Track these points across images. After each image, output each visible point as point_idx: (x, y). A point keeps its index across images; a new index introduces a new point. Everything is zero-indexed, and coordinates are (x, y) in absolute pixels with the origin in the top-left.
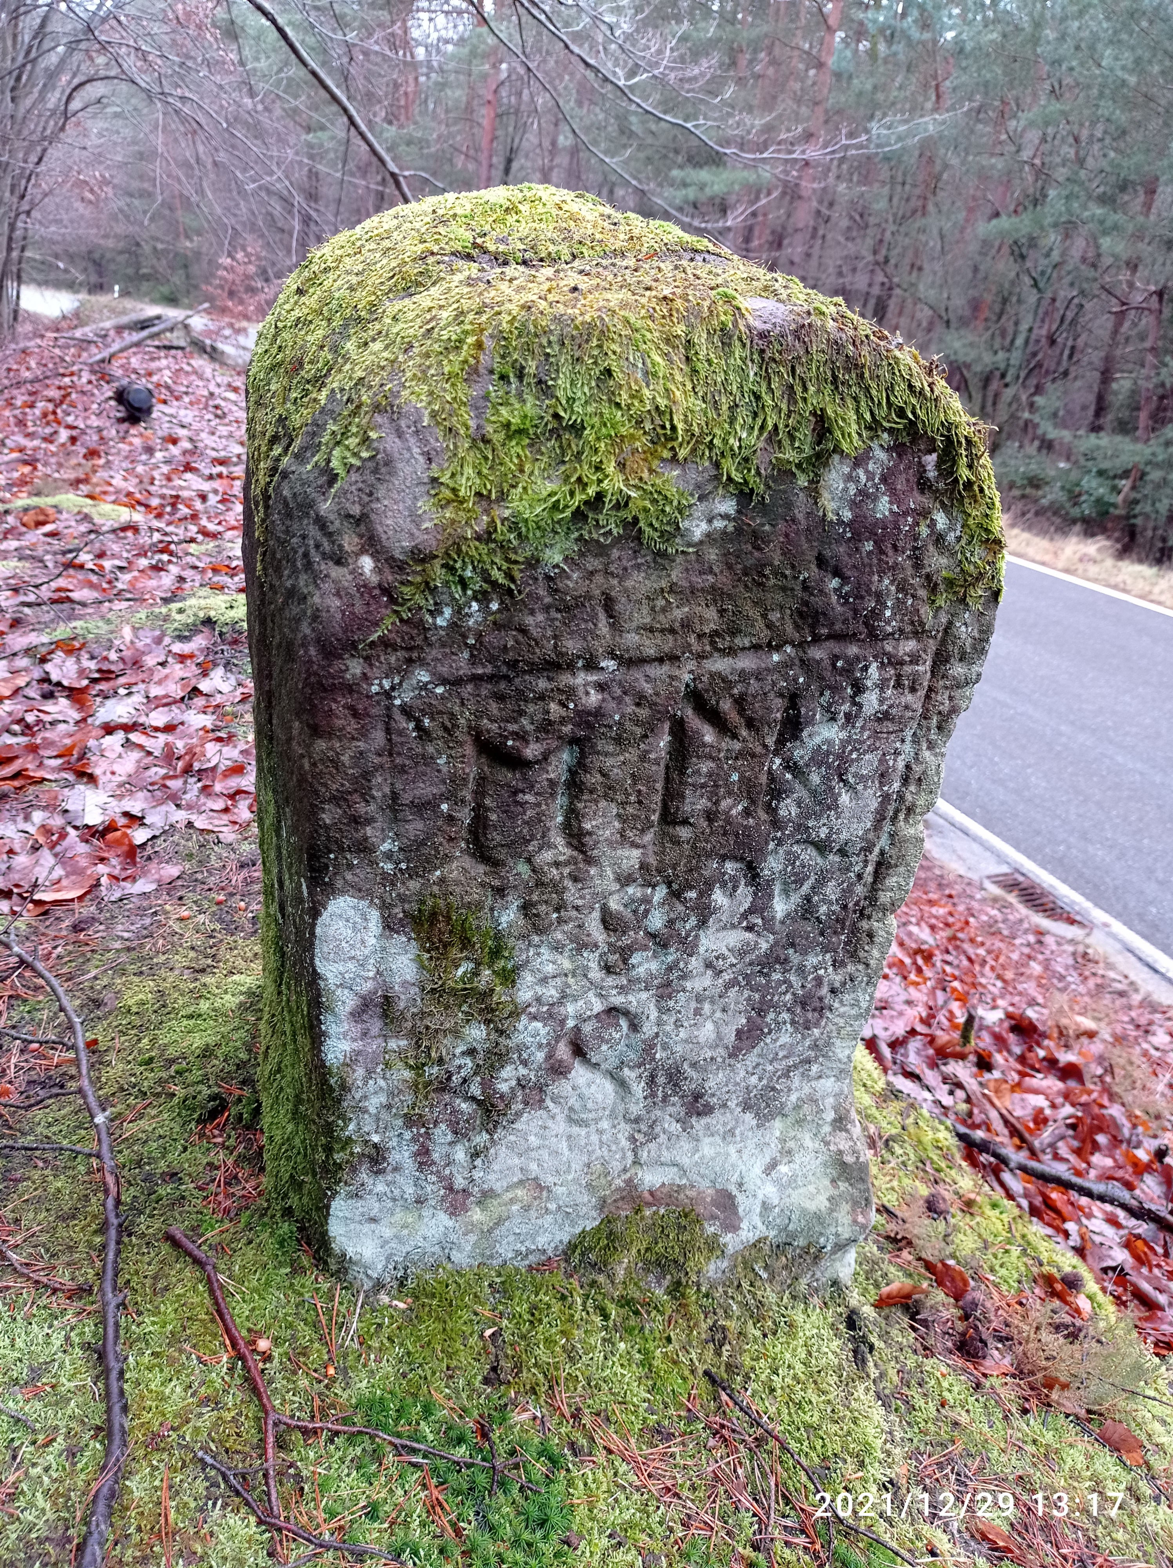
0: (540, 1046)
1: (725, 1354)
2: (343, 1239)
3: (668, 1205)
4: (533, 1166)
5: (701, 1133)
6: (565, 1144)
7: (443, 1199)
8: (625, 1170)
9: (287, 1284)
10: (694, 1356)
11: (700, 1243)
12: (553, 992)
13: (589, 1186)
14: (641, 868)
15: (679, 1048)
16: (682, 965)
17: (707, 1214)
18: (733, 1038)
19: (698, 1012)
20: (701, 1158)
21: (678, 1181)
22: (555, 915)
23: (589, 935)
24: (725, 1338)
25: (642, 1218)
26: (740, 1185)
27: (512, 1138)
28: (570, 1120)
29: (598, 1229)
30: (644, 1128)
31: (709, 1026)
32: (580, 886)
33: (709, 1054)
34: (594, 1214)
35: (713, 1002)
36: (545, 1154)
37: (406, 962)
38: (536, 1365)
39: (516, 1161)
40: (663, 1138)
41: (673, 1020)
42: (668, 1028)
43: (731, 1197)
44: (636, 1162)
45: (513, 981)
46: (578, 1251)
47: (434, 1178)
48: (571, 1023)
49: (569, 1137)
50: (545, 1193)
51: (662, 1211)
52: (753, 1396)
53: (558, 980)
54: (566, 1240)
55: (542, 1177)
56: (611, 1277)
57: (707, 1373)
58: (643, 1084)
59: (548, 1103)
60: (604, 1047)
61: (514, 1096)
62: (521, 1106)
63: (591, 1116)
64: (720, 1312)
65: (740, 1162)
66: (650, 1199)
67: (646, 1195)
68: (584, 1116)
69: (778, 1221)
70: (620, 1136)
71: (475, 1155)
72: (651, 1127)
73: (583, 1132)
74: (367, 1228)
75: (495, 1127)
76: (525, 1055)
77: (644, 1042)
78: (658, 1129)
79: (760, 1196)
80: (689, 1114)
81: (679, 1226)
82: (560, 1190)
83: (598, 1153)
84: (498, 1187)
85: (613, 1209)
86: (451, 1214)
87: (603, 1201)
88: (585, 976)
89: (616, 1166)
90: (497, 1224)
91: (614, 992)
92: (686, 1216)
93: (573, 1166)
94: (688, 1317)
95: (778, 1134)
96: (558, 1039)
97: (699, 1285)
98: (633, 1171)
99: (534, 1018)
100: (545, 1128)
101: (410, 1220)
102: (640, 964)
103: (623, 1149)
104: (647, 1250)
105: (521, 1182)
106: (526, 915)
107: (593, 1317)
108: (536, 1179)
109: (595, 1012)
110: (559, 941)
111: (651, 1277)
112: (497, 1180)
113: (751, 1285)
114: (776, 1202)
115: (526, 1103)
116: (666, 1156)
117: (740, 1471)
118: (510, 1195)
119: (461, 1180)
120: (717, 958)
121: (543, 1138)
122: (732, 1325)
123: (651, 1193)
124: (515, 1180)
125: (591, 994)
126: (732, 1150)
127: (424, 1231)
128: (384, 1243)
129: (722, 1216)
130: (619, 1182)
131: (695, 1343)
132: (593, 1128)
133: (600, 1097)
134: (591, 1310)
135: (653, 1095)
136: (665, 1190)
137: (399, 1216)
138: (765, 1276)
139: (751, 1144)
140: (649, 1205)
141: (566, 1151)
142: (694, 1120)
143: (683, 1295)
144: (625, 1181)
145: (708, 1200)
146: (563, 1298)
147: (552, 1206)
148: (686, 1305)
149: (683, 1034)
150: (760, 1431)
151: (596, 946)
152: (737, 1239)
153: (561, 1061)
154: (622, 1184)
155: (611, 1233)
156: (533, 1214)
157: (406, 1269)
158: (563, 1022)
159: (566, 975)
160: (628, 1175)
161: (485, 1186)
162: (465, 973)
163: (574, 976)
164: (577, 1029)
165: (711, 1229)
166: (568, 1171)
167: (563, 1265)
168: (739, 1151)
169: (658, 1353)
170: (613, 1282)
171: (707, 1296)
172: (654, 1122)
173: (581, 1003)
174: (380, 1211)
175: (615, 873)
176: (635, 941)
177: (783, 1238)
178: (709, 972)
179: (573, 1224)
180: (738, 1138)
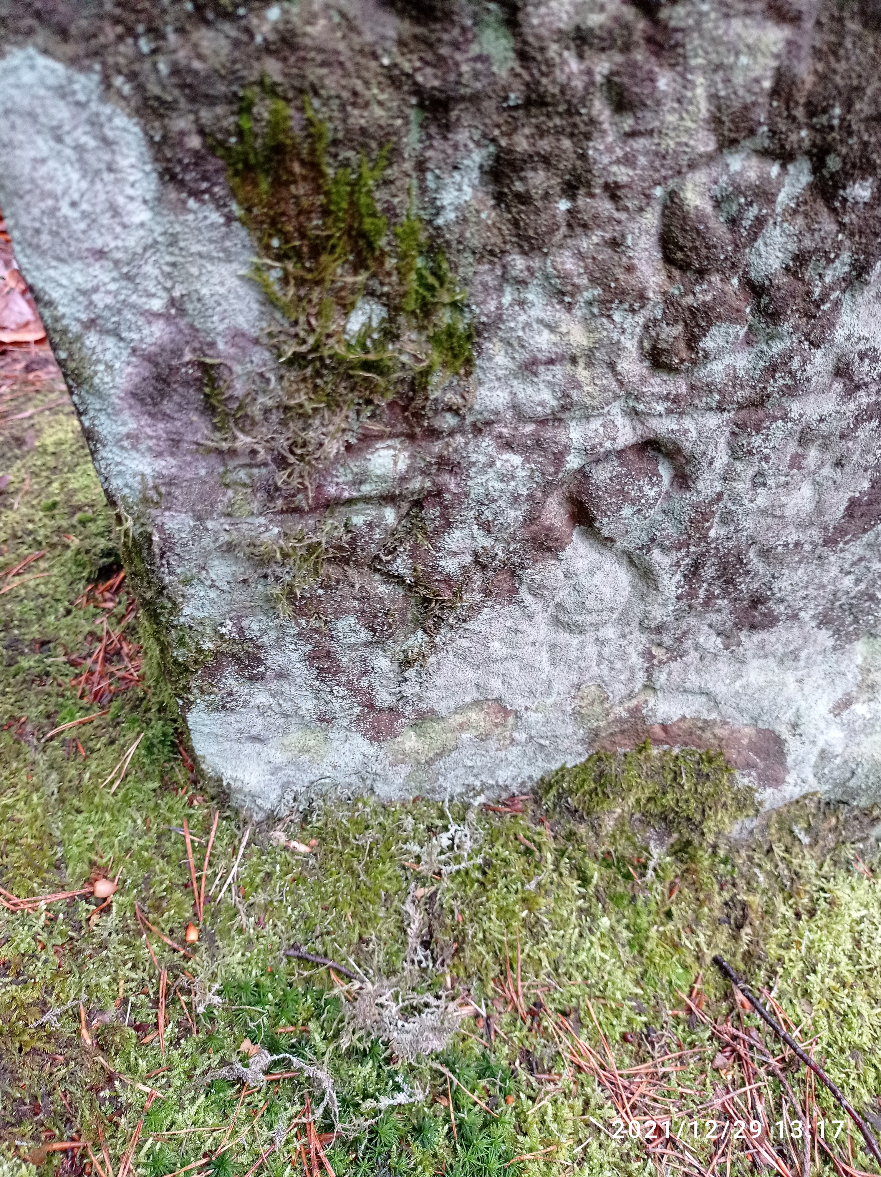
0: (515, 499)
1: (745, 939)
2: (217, 760)
3: (686, 744)
4: (496, 684)
5: (749, 654)
6: (545, 656)
7: (359, 719)
8: (630, 696)
9: (152, 804)
10: (702, 939)
11: (728, 798)
12: (546, 396)
13: (577, 715)
14: (775, 93)
15: (748, 524)
16: (795, 364)
17: (741, 760)
18: (840, 514)
19: (796, 462)
20: (743, 687)
21: (705, 715)
22: (564, 205)
23: (630, 269)
24: (745, 916)
25: (647, 758)
26: (795, 726)
27: (465, 643)
28: (557, 622)
29: (584, 767)
30: (667, 640)
31: (807, 490)
32: (628, 123)
33: (793, 538)
34: (580, 748)
35: (825, 447)
36: (514, 668)
37: (233, 282)
38: (484, 941)
39: (470, 674)
40: (693, 657)
41: (751, 472)
42: (739, 486)
43: (778, 741)
44: (649, 687)
45: (469, 361)
46: (553, 792)
47: (343, 691)
48: (573, 462)
49: (553, 646)
50: (511, 720)
51: (676, 751)
52: (779, 998)
53: (557, 369)
54: (537, 775)
55: (507, 698)
56: (595, 829)
57: (716, 961)
58: (678, 577)
59: (525, 595)
60: (627, 511)
61: (467, 580)
62: (479, 597)
63: (590, 619)
64: (742, 883)
65: (799, 697)
66: (662, 735)
67: (657, 729)
68: (576, 618)
69: (836, 773)
70: (630, 649)
71: (406, 663)
72: (679, 640)
73: (575, 640)
74: (249, 748)
75: (437, 626)
76: (488, 514)
77: (695, 507)
78: (688, 644)
79: (821, 744)
80: (738, 626)
81: (699, 774)
82: (533, 717)
83: (595, 671)
84: (441, 707)
85: (607, 744)
86: (372, 739)
87: (595, 735)
88: (612, 366)
89: (619, 689)
90: (440, 755)
91: (660, 408)
92: (710, 761)
93: (556, 686)
94: (697, 887)
95: (859, 660)
96: (548, 487)
97: (715, 847)
98: (642, 697)
99: (508, 445)
100: (517, 631)
101: (312, 743)
102: (720, 352)
103: (632, 669)
104: (649, 800)
105: (476, 703)
106: (499, 198)
107: (568, 881)
108: (499, 700)
109: (620, 444)
110: (565, 277)
111: (650, 832)
112: (442, 698)
113: (787, 850)
114: (839, 750)
115: (488, 593)
116: (694, 680)
117: (760, 1108)
118: (459, 719)
119: (386, 696)
120: (862, 356)
121: (514, 646)
122: (756, 900)
123: (664, 727)
124: (468, 699)
125: (616, 408)
126: (790, 678)
127: (333, 757)
128: (275, 770)
129: (761, 765)
130: (620, 711)
131: (704, 922)
132: (590, 637)
133: (607, 592)
134: (565, 872)
135: (692, 594)
136: (684, 726)
137: (295, 736)
138: (806, 840)
139: (817, 673)
140: (658, 742)
141: (547, 667)
142: (743, 635)
143: (692, 858)
144: (628, 710)
145: (745, 741)
146: (528, 852)
147: (521, 737)
148: (696, 871)
149: (762, 499)
150: (788, 1052)
151: (642, 297)
152: (778, 796)
153: (549, 529)
154: (625, 715)
155: (601, 775)
156: (493, 744)
157: (311, 801)
158: (559, 458)
159: (574, 360)
160: (635, 702)
161: (423, 706)
162: (367, 329)
163: (590, 365)
164: (583, 474)
165: (743, 780)
166: (548, 693)
167: (531, 806)
168: (800, 681)
169: (653, 932)
170: (597, 835)
171: (725, 862)
172: (685, 633)
173: (596, 424)
174: (266, 728)
175: (714, 97)
176: (721, 299)
177: (838, 794)
178: (838, 386)
179: (549, 758)
180: (802, 663)
